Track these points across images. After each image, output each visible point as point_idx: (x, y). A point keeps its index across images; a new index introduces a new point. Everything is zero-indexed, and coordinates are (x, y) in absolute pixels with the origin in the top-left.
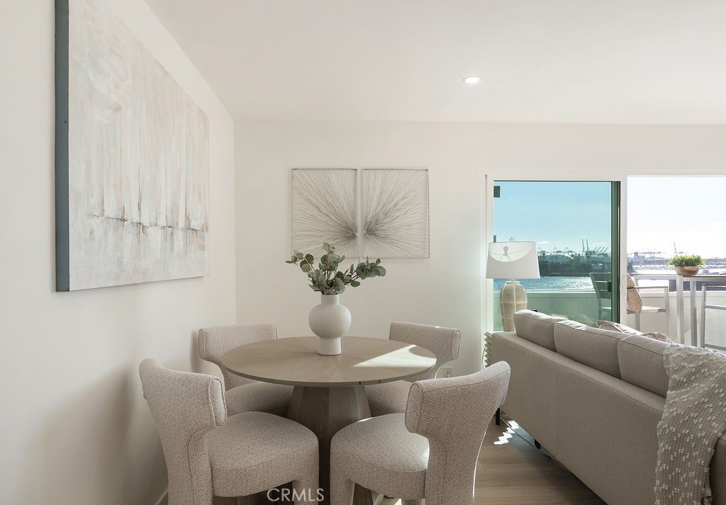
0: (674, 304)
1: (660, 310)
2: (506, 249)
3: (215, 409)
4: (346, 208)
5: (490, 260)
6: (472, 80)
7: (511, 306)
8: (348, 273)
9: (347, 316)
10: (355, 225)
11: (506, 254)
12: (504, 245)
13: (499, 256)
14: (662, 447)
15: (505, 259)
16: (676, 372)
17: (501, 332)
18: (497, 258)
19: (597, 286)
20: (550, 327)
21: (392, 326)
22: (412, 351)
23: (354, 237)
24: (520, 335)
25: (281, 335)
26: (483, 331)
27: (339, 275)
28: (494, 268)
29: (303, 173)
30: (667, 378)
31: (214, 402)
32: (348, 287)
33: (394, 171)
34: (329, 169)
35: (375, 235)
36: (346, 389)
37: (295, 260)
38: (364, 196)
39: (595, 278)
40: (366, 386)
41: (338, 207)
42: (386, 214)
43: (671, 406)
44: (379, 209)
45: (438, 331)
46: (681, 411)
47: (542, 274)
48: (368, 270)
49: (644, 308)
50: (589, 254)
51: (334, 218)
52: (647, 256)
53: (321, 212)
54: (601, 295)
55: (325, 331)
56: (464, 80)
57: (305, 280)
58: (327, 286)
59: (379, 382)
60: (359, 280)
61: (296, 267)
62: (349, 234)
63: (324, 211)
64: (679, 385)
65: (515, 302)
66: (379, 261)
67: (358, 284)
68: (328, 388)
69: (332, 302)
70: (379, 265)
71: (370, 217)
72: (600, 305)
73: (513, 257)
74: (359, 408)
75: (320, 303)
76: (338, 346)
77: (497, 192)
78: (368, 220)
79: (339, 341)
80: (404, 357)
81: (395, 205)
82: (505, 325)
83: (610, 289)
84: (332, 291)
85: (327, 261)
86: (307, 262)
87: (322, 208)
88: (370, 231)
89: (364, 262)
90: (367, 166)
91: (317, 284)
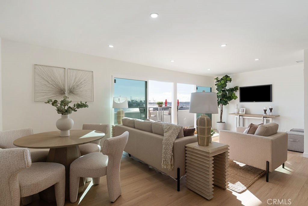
0: (158, 114)
1: (155, 116)
2: (119, 99)
3: (27, 161)
4: (60, 82)
5: (114, 102)
6: (111, 46)
7: (120, 117)
8: (73, 107)
9: (73, 122)
10: (64, 89)
11: (119, 101)
12: (119, 98)
14: (164, 146)
15: (119, 102)
16: (165, 129)
17: (117, 125)
18: (116, 102)
19: (140, 110)
20: (133, 122)
21: (84, 125)
22: (95, 132)
23: (64, 93)
24: (123, 125)
25: (35, 133)
26: (111, 125)
27: (70, 107)
28: (115, 105)
29: (40, 66)
30: (164, 131)
31: (27, 158)
32: (73, 112)
33: (80, 71)
34: (53, 67)
35: (73, 93)
36: (74, 147)
37: (49, 102)
38: (69, 79)
39: (140, 108)
40: (79, 145)
41: (57, 82)
42: (77, 86)
43: (165, 137)
44: (75, 83)
45: (101, 125)
46: (167, 137)
47: (129, 108)
48: (80, 106)
49: (151, 116)
50: (132, 101)
51: (55, 86)
53: (49, 83)
54: (141, 113)
55: (64, 128)
56: (108, 46)
57: (55, 108)
58: (64, 111)
59: (84, 143)
61: (50, 105)
62: (62, 92)
63: (51, 83)
64: (166, 132)
65: (121, 115)
66: (86, 103)
67: (76, 111)
68: (66, 148)
69: (66, 117)
70: (86, 104)
71: (71, 86)
72: (141, 115)
73: (121, 102)
74: (78, 153)
75: (61, 118)
76: (69, 133)
77: (115, 81)
79: (69, 131)
80: (93, 134)
81: (81, 83)
82: (119, 122)
83: (145, 111)
84: (66, 113)
85: (64, 103)
86: (54, 103)
87: (50, 82)
88: (71, 92)
89: (80, 103)
90: (69, 68)
91: (59, 111)
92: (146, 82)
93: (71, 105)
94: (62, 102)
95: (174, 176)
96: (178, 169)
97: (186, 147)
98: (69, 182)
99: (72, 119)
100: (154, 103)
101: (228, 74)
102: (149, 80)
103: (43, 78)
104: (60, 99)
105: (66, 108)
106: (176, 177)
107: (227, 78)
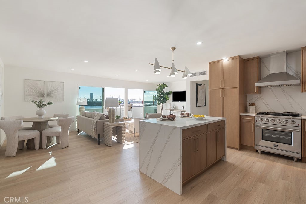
2: (80, 100)
4: (41, 89)
5: (77, 102)
7: (82, 110)
9: (45, 112)
10: (44, 93)
13: (79, 101)
15: (80, 102)
17: (79, 115)
22: (59, 117)
23: (44, 96)
24: (82, 115)
26: (76, 115)
27: (43, 104)
29: (28, 80)
32: (45, 106)
33: (55, 82)
37: (32, 102)
38: (47, 87)
41: (39, 89)
42: (53, 91)
44: (51, 90)
46: (94, 119)
48: (49, 104)
51: (38, 92)
52: (133, 100)
55: (40, 115)
57: (35, 105)
58: (40, 106)
60: (47, 105)
62: (42, 95)
66: (52, 102)
69: (42, 109)
73: (82, 101)
75: (38, 109)
76: (43, 117)
77: (80, 88)
78: (48, 92)
81: (55, 90)
84: (41, 107)
85: (40, 102)
86: (35, 102)
87: (34, 89)
88: (48, 95)
89: (49, 102)
90: (47, 80)
91: (38, 106)
92: (103, 88)
93: (44, 103)
94: (39, 101)
95: (96, 137)
96: (99, 135)
97: (104, 124)
98: (42, 140)
99: (44, 110)
100: (139, 102)
101: (165, 83)
102: (105, 87)
103: (30, 87)
104: (38, 100)
105: (42, 105)
106: (98, 138)
107: (164, 86)
